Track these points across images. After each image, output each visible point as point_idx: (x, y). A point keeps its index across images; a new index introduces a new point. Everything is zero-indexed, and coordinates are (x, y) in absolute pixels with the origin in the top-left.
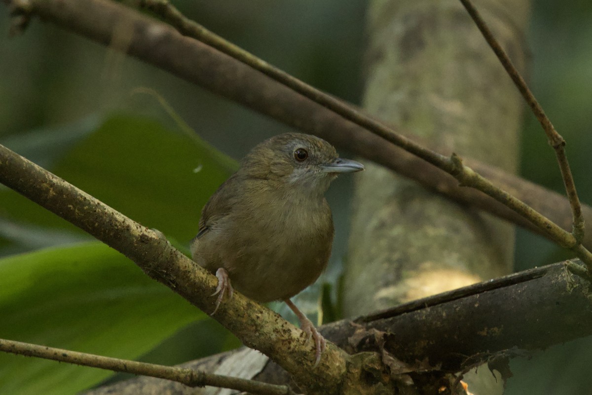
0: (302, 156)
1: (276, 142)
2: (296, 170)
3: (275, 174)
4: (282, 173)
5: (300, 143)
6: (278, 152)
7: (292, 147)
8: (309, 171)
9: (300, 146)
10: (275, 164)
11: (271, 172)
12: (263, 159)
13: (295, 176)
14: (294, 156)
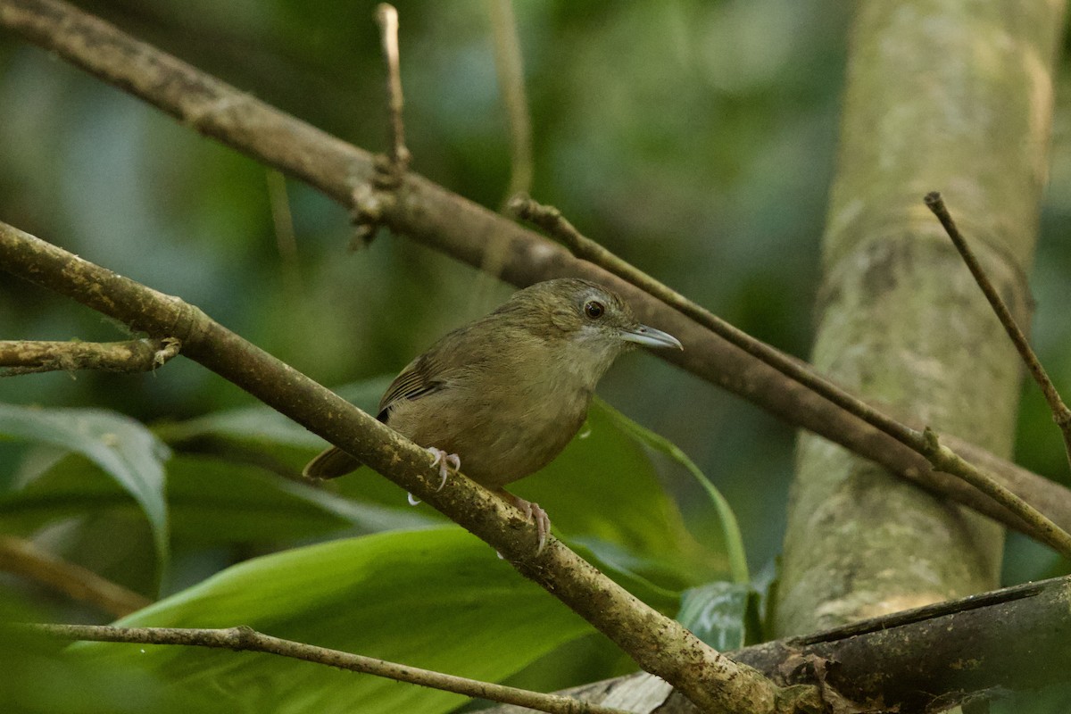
0: (596, 312)
1: (560, 287)
2: (584, 327)
3: (558, 327)
4: (568, 327)
5: (597, 294)
6: (562, 299)
7: (585, 297)
8: (603, 332)
9: (595, 298)
10: (559, 313)
11: (552, 324)
12: (541, 305)
13: (583, 335)
14: (584, 310)
